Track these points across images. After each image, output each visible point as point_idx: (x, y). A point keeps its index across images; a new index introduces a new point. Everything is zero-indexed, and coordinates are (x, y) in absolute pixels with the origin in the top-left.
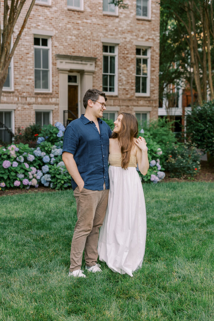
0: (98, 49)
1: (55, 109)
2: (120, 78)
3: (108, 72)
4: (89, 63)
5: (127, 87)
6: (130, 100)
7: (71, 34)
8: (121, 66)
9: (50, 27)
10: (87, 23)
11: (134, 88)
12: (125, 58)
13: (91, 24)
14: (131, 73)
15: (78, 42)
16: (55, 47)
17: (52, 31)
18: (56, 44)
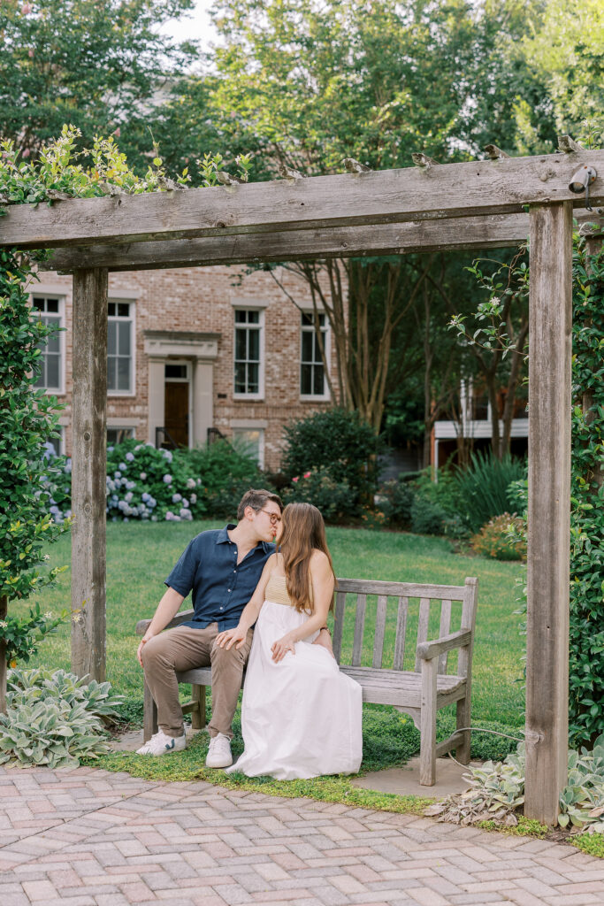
0: (224, 318)
1: (142, 424)
2: (269, 369)
3: (245, 358)
4: (205, 344)
5: (283, 385)
6: (288, 408)
7: (173, 293)
8: (270, 346)
9: (133, 284)
10: (203, 273)
11: (298, 385)
12: (277, 332)
13: (210, 274)
14: (291, 358)
15: (186, 307)
16: (143, 317)
17: (138, 289)
18: (144, 312)
